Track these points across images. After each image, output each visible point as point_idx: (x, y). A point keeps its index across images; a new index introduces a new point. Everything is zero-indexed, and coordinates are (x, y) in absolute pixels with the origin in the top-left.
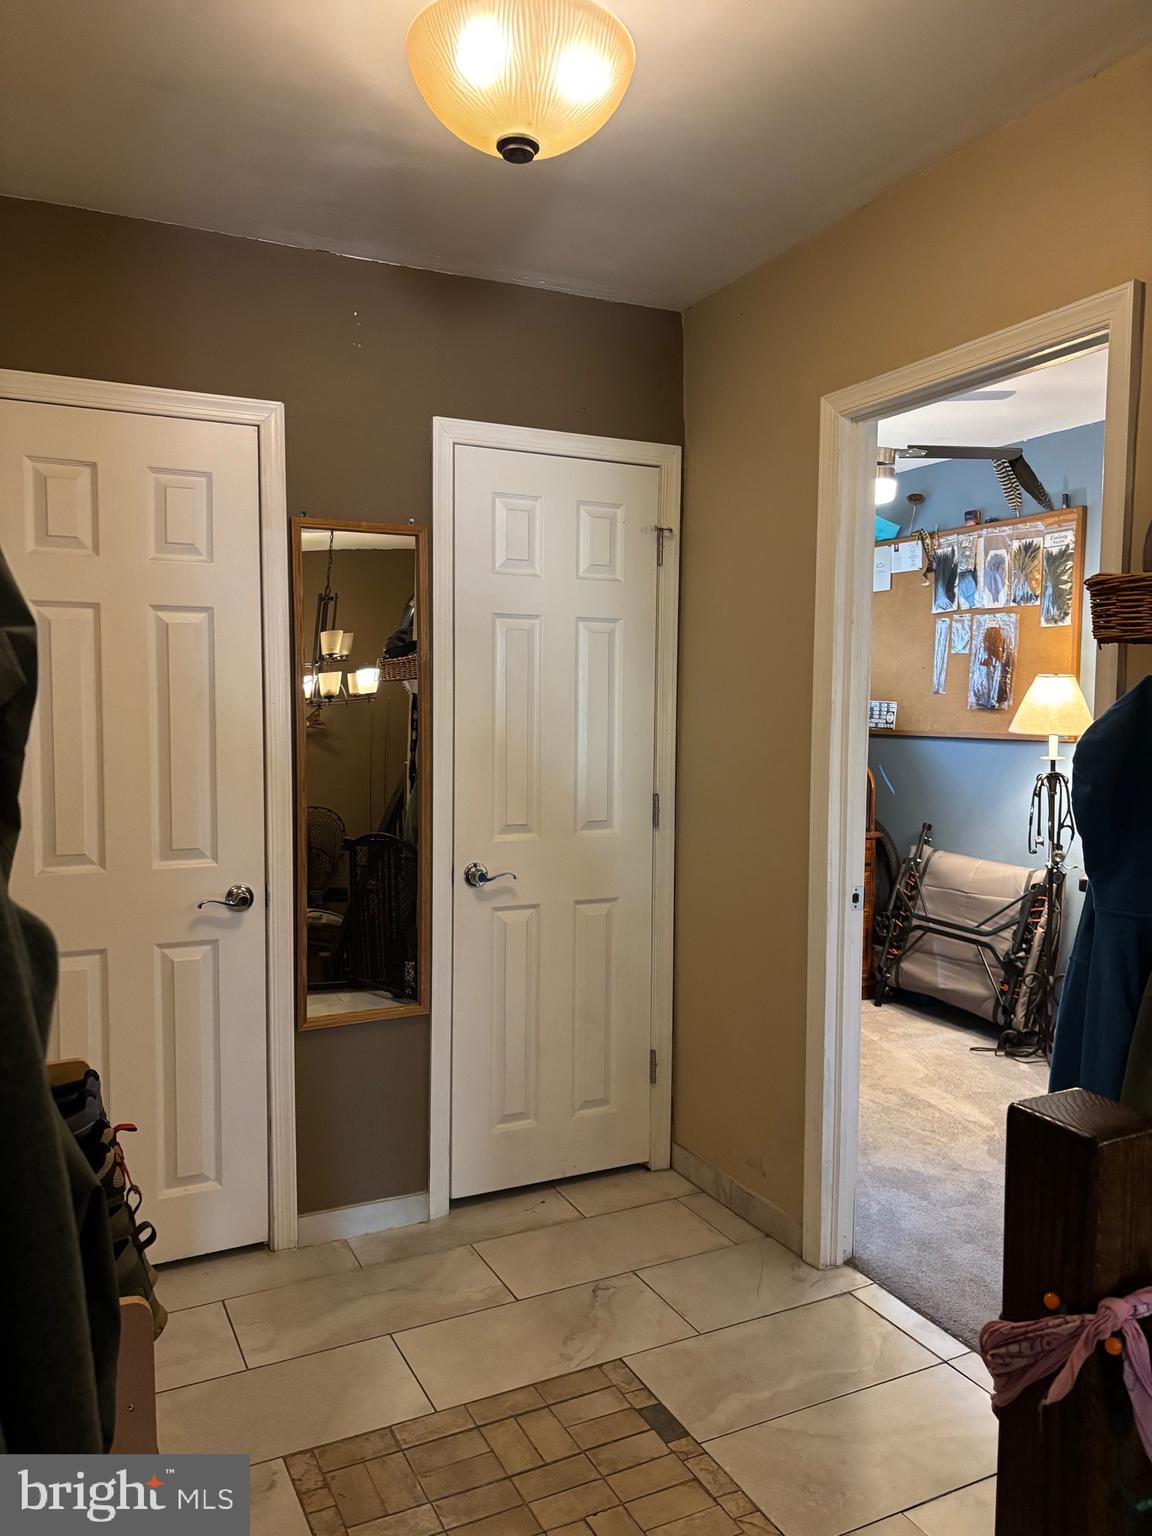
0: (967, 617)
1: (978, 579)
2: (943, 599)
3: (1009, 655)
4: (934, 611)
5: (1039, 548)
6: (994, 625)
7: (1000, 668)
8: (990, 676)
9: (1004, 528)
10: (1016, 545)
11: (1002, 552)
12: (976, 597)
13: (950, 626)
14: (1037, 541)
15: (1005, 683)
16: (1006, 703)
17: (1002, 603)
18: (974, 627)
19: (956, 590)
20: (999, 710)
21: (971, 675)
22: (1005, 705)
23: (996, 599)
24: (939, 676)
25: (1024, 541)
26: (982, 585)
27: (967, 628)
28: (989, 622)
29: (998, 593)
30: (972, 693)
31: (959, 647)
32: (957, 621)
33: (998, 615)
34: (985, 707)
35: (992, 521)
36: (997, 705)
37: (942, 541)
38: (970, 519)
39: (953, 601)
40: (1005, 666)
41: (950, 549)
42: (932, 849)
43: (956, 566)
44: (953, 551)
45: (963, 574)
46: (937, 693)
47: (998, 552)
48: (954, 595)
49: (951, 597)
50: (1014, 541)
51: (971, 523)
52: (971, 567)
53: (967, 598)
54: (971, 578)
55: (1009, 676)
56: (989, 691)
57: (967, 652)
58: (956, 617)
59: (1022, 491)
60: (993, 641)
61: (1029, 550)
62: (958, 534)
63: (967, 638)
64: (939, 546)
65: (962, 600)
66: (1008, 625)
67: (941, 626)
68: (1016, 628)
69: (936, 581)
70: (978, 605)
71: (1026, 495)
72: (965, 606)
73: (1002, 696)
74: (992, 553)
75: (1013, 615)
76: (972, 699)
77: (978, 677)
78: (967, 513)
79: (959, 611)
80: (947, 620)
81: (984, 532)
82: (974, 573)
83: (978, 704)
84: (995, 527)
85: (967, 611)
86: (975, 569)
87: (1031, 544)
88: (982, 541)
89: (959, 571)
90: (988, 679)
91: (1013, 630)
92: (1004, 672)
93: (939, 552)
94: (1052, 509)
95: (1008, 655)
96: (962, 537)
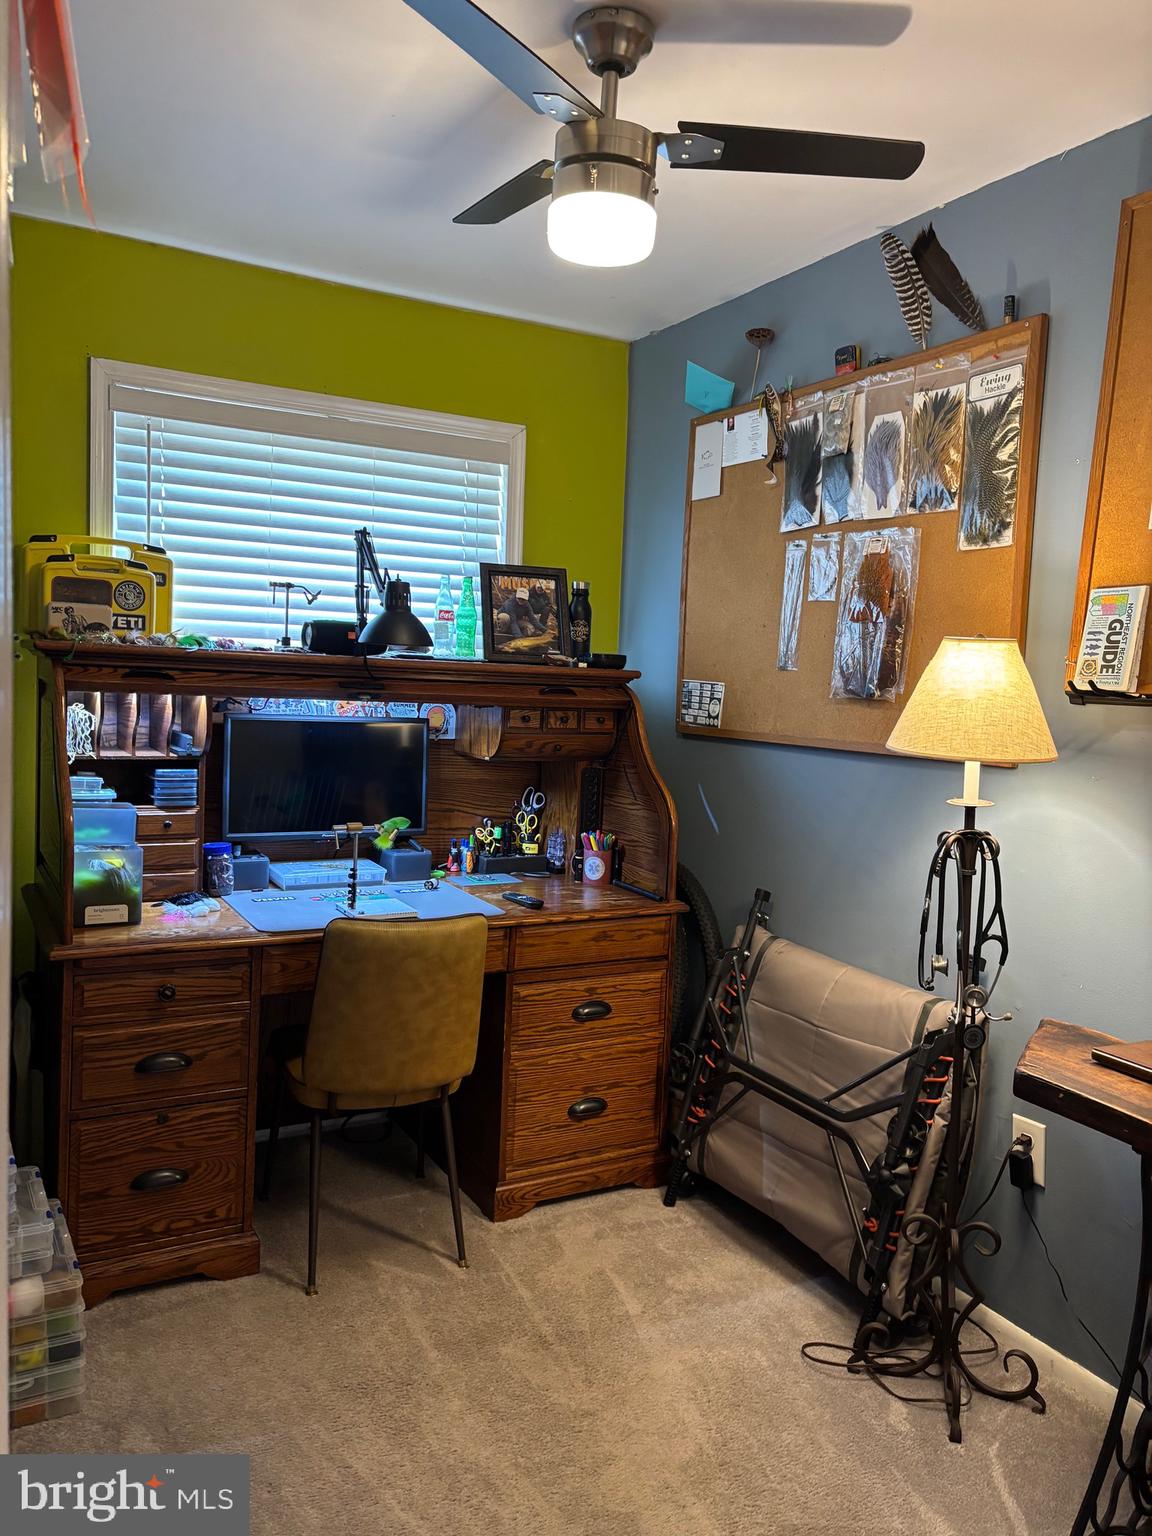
0: (835, 536)
1: (855, 469)
2: (798, 509)
3: (902, 603)
4: (784, 529)
5: (959, 402)
6: (879, 549)
7: (884, 627)
8: (866, 640)
9: (900, 372)
10: (919, 400)
11: (896, 417)
12: (851, 499)
13: (808, 554)
14: (956, 391)
15: (893, 653)
16: (893, 690)
17: (893, 508)
18: (846, 553)
19: (819, 490)
20: (882, 702)
21: (837, 639)
22: (892, 693)
23: (882, 503)
24: (788, 639)
25: (932, 394)
26: (860, 477)
27: (834, 557)
28: (867, 543)
29: (886, 491)
30: (838, 671)
31: (821, 590)
32: (819, 545)
33: (885, 532)
34: (860, 696)
35: (879, 361)
36: (878, 693)
37: (800, 403)
38: (844, 361)
39: (812, 511)
40: (895, 623)
41: (811, 418)
42: (770, 935)
43: (819, 448)
44: (816, 421)
45: (830, 459)
46: (783, 669)
47: (889, 417)
48: (815, 498)
49: (810, 503)
50: (916, 395)
51: (847, 368)
52: (843, 447)
53: (834, 503)
54: (841, 467)
55: (899, 641)
56: (865, 668)
57: (833, 599)
58: (817, 537)
59: (933, 301)
60: (876, 578)
61: (943, 409)
62: (824, 392)
63: (833, 574)
64: (795, 416)
65: (828, 508)
66: (902, 546)
67: (794, 554)
68: (914, 555)
69: (789, 475)
70: (852, 515)
71: (940, 309)
72: (832, 517)
73: (887, 678)
74: (878, 420)
75: (911, 530)
76: (837, 681)
77: (848, 642)
78: (839, 352)
79: (822, 525)
80: (803, 543)
81: (865, 383)
82: (846, 457)
83: (848, 691)
84: (884, 373)
85: (834, 527)
86: (849, 449)
87: (945, 398)
88: (862, 399)
89: (823, 454)
90: (864, 647)
91: (909, 558)
92: (892, 635)
93: (794, 424)
94: (983, 328)
95: (898, 603)
96: (830, 396)
